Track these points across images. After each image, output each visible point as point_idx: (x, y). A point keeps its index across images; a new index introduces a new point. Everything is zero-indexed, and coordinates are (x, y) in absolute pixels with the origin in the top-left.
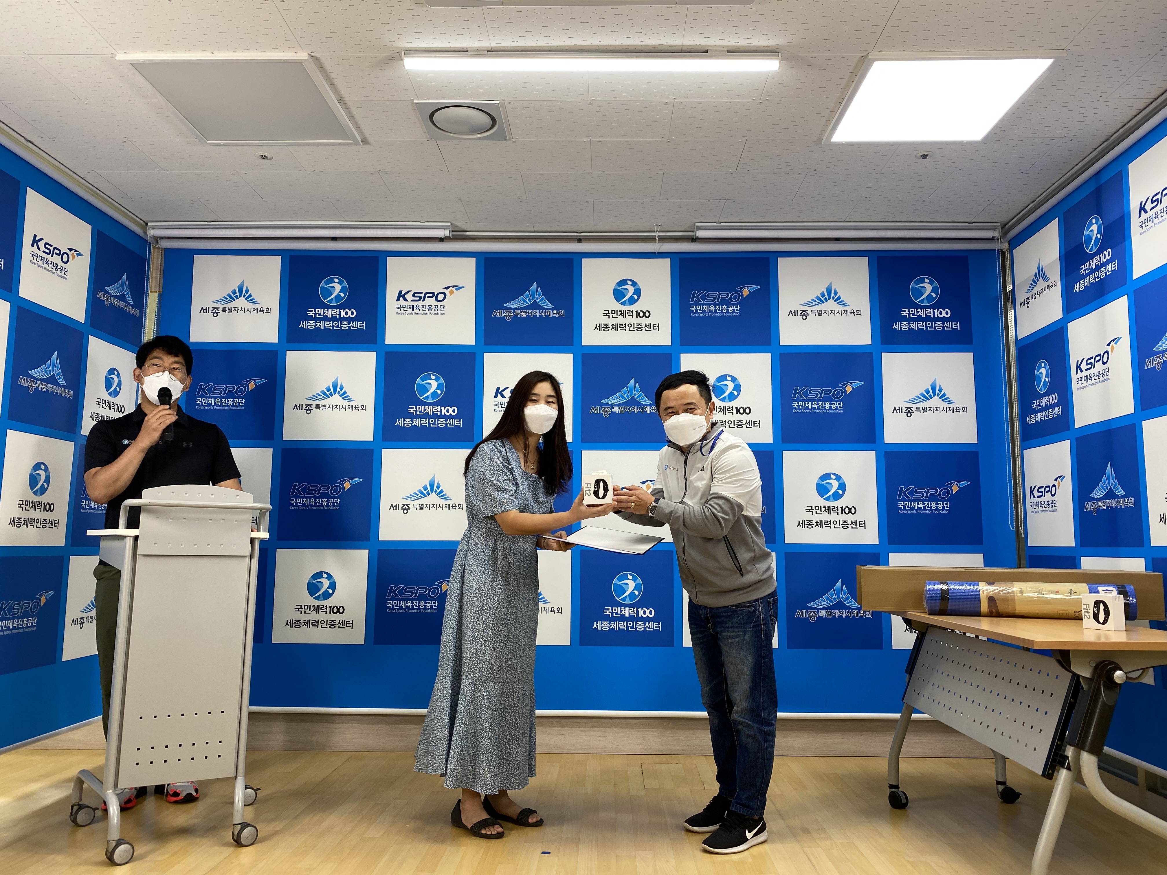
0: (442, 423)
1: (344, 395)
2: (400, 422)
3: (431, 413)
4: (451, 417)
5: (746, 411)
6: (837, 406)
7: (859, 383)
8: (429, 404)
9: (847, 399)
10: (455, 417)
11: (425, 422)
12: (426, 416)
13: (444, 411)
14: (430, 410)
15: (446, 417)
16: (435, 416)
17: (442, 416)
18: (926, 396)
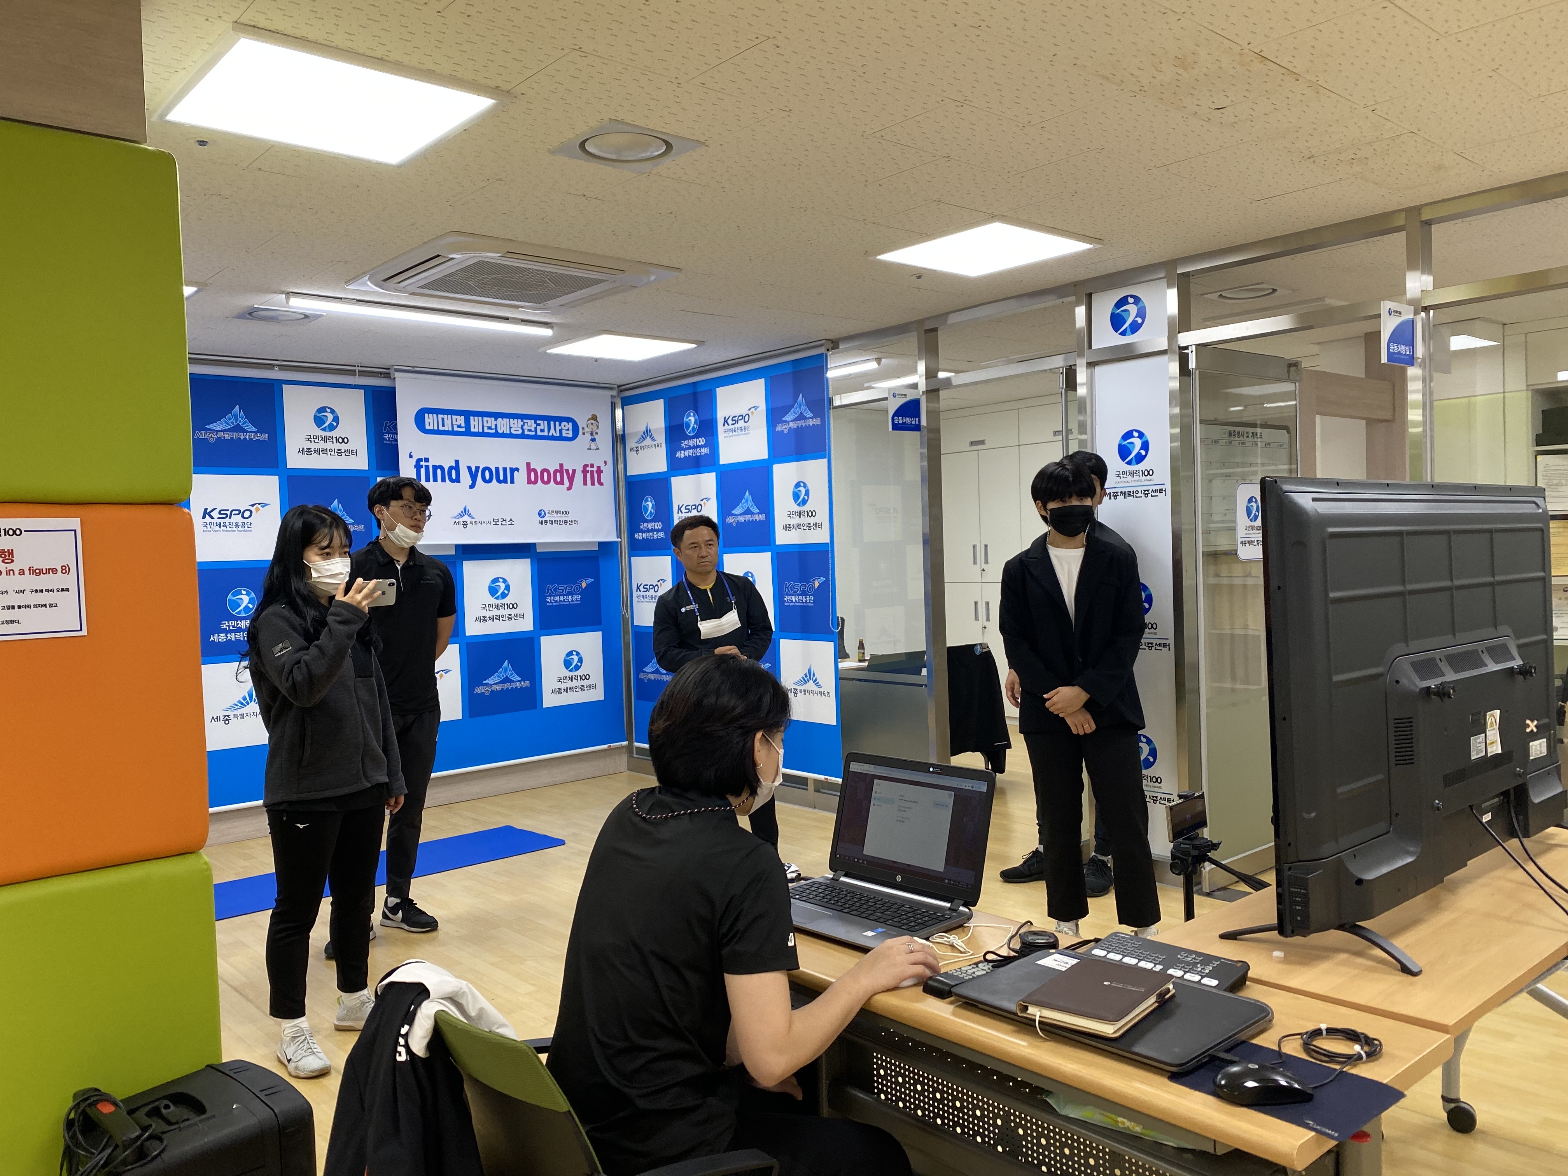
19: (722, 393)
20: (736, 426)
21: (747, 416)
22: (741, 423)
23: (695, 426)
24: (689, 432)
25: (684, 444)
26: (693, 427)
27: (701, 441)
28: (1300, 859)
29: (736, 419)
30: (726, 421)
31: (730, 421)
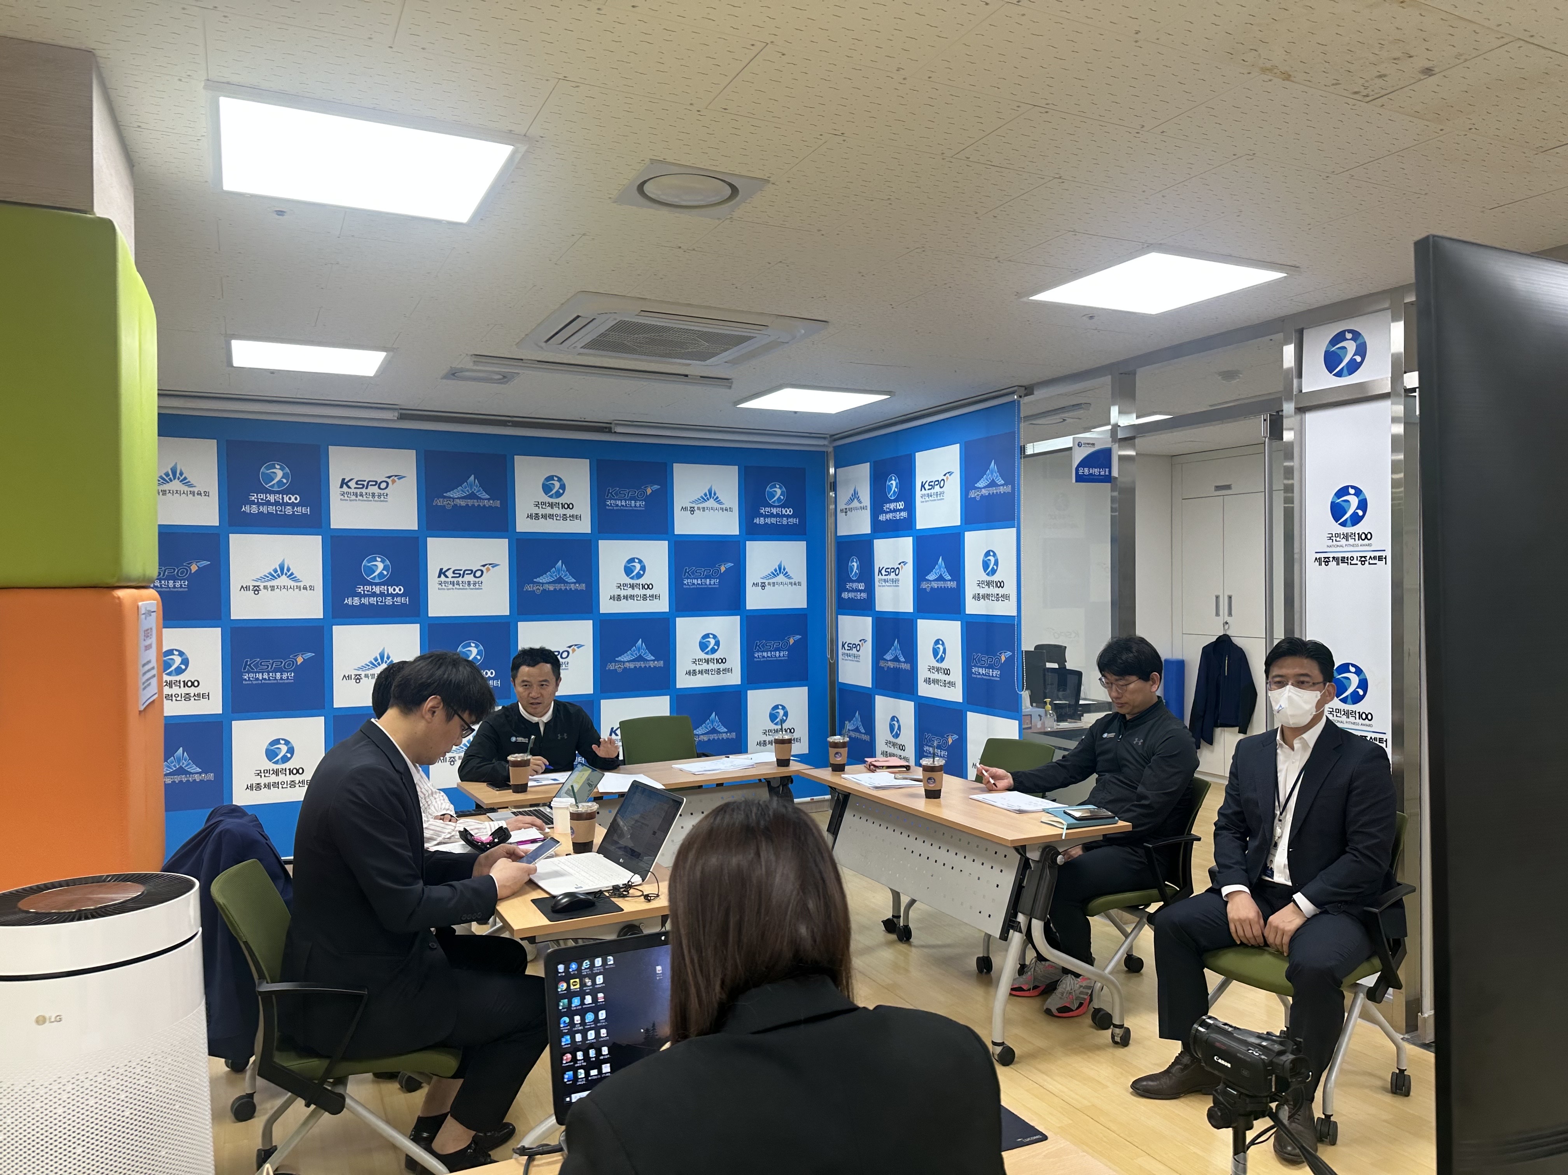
0: (389, 601)
1: (291, 576)
2: (349, 601)
3: (378, 592)
4: (397, 595)
5: (649, 587)
6: (713, 582)
7: (730, 564)
8: (376, 584)
9: (721, 577)
10: (401, 596)
11: (373, 600)
12: (374, 595)
13: (391, 590)
14: (377, 590)
15: (393, 596)
16: (382, 594)
17: (388, 595)
18: (774, 574)
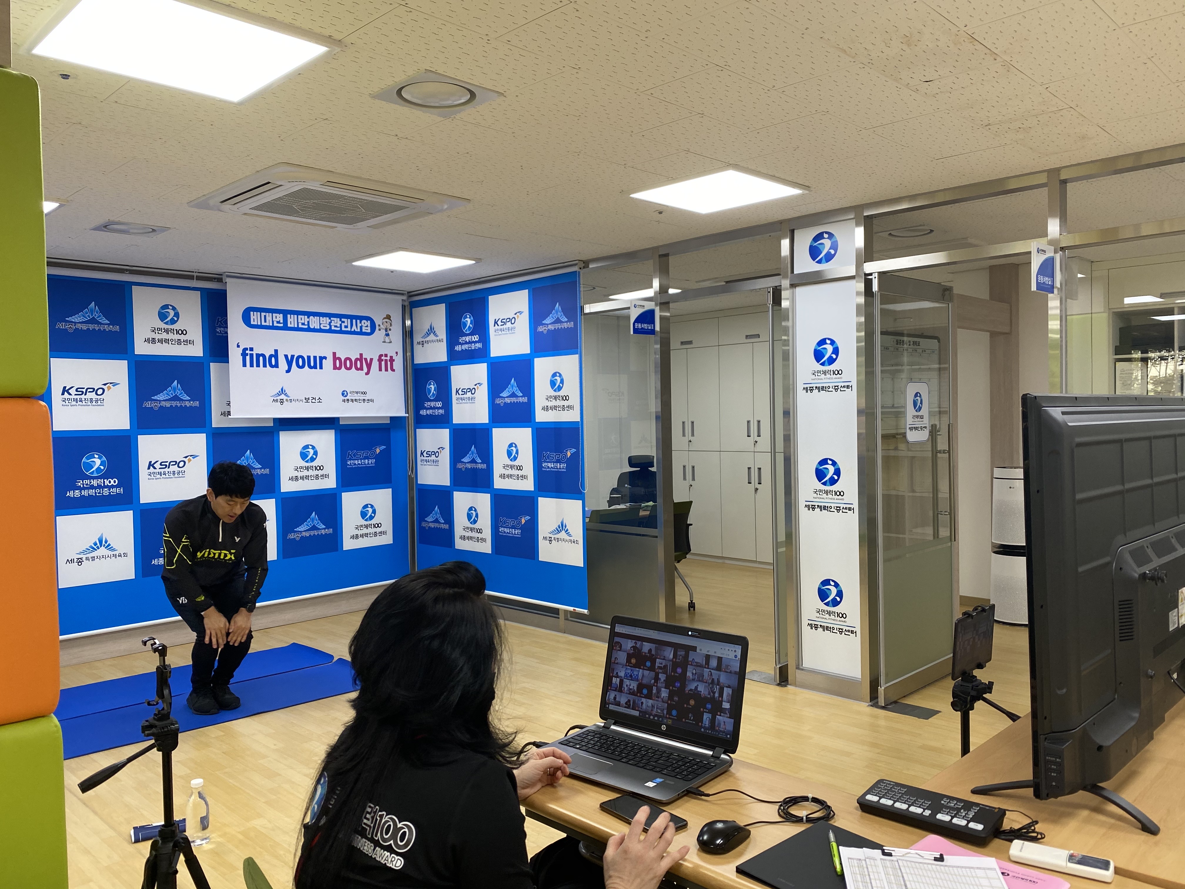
19: (493, 300)
20: (504, 326)
21: (514, 319)
22: (509, 325)
23: (471, 326)
24: (466, 330)
25: (462, 339)
26: (469, 326)
27: (476, 338)
28: (1054, 731)
29: (505, 321)
30: (496, 323)
31: (499, 323)
